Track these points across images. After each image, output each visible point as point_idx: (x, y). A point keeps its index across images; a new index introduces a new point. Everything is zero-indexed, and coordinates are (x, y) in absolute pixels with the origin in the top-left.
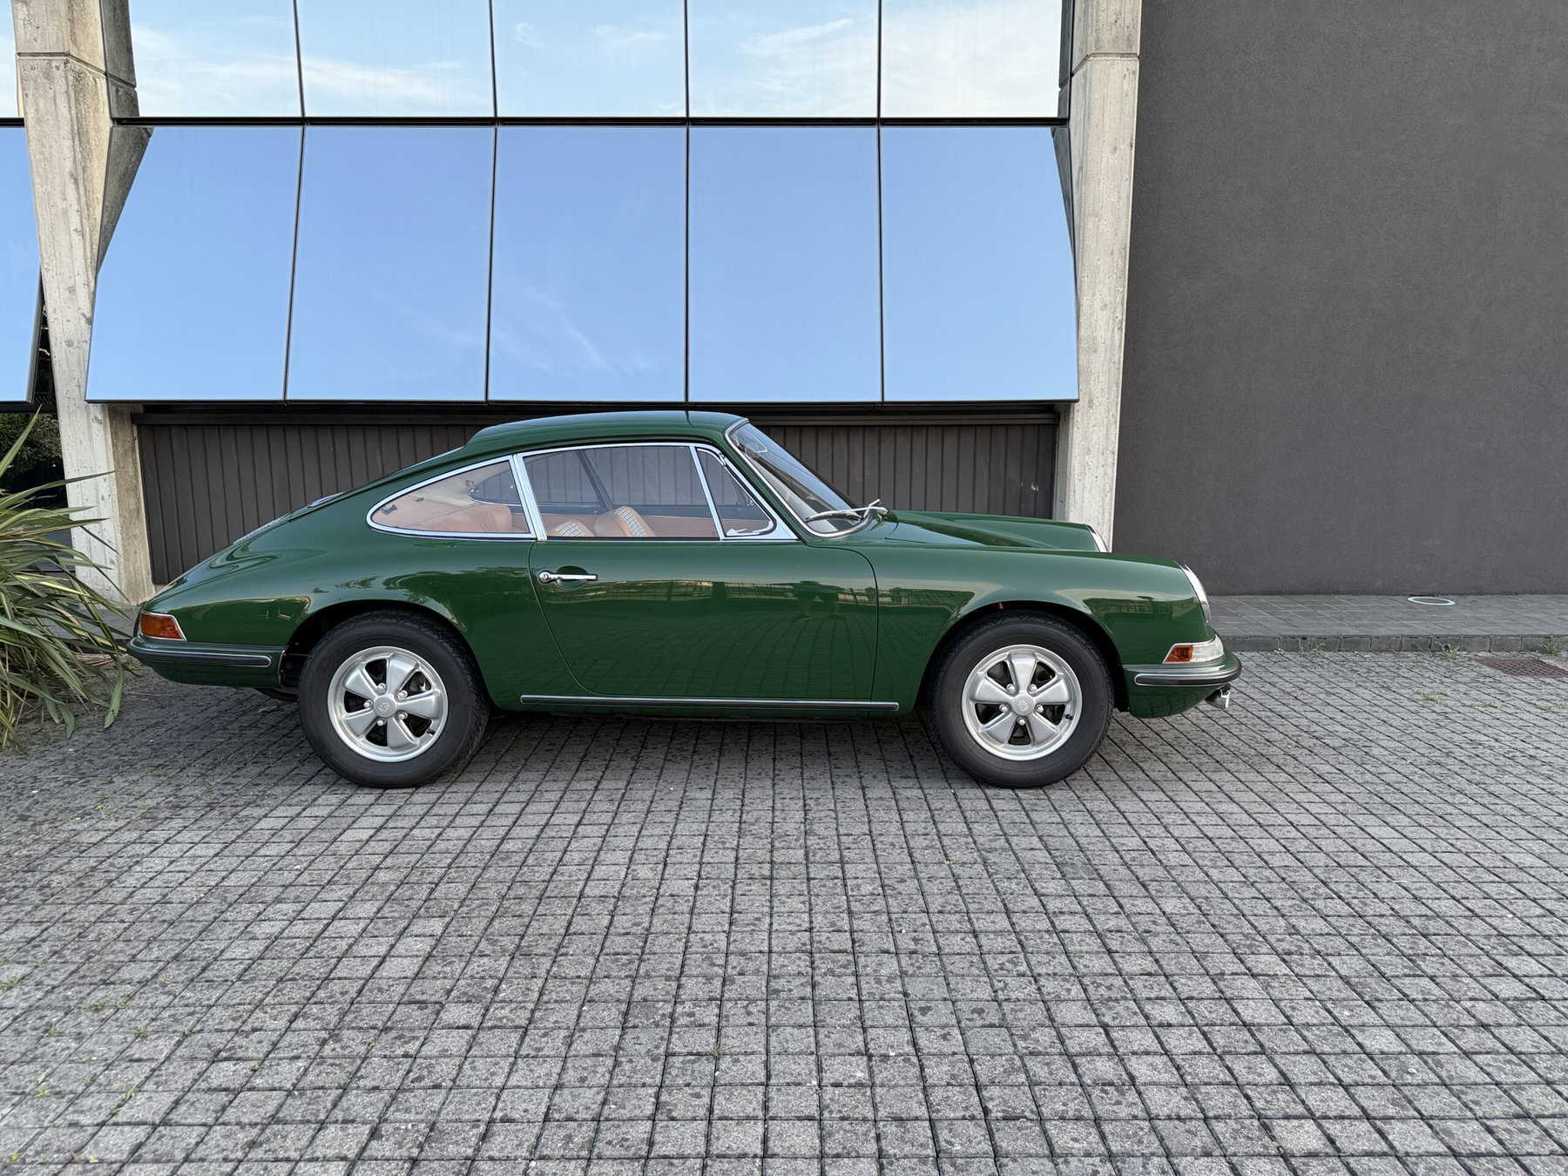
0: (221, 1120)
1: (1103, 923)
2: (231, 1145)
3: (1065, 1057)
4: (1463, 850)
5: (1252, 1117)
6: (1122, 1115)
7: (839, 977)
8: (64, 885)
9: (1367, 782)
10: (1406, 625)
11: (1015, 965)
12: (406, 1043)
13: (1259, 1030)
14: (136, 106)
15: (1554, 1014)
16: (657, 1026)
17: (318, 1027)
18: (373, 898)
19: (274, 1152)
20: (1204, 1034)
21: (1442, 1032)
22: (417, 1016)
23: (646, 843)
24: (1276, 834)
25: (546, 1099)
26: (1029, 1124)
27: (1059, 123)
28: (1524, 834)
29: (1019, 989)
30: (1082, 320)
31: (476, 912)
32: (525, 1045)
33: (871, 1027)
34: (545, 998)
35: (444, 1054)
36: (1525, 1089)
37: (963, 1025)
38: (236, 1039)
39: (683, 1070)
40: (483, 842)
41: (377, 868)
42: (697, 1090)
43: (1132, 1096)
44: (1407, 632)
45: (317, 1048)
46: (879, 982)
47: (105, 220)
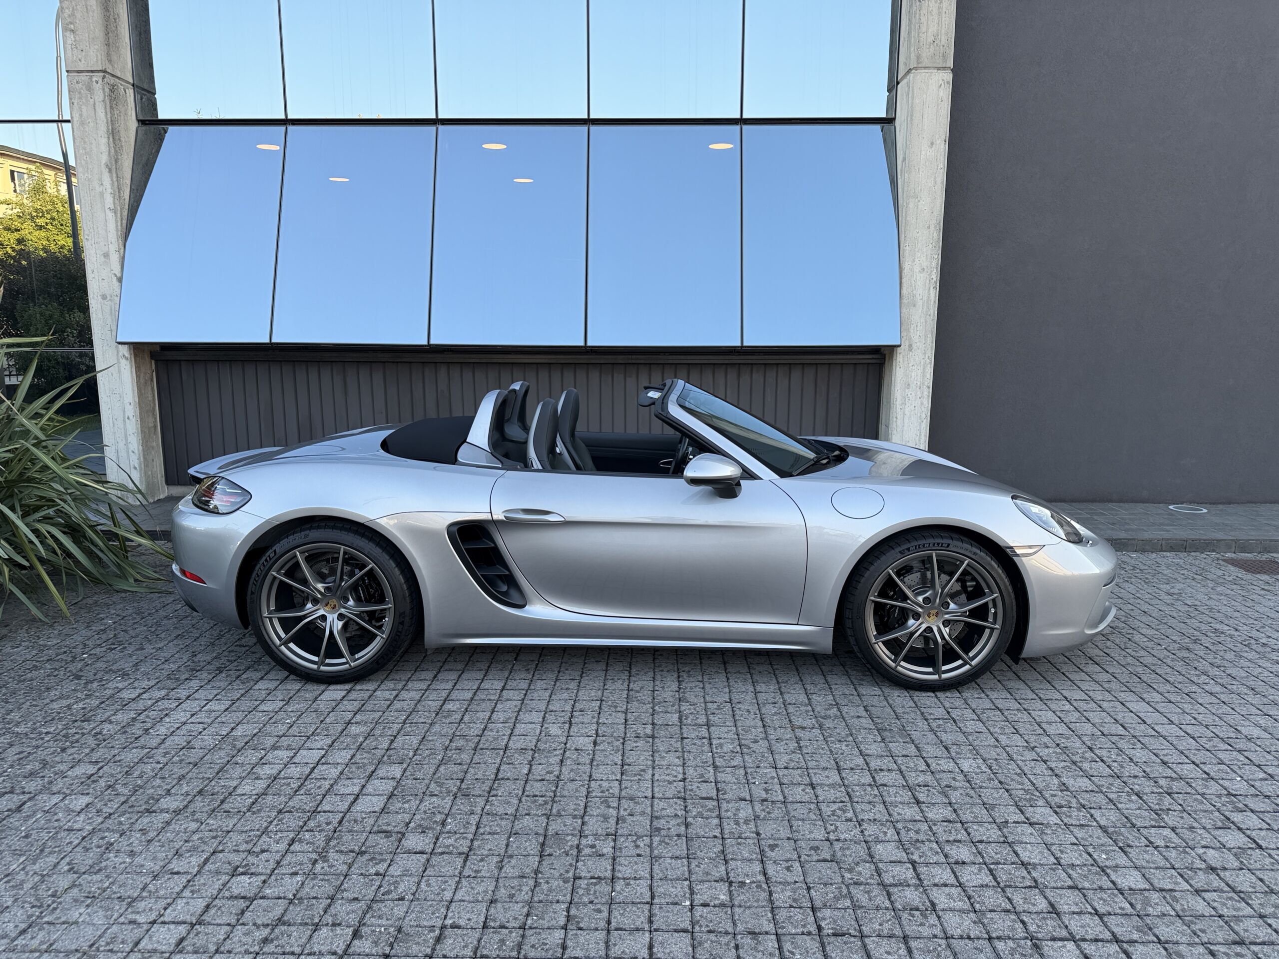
0: (241, 921)
1: (914, 778)
2: (250, 940)
3: (881, 887)
4: (1204, 723)
5: (1026, 938)
6: (925, 934)
7: (707, 818)
8: (112, 732)
9: (1128, 664)
10: (1167, 531)
11: (844, 812)
12: (377, 864)
13: (1034, 869)
14: (156, 109)
15: (1268, 860)
16: (567, 855)
17: (310, 850)
18: (347, 747)
19: (283, 947)
20: (991, 871)
21: (1178, 873)
22: (383, 844)
23: (555, 706)
24: (1053, 706)
25: (484, 911)
26: (853, 939)
27: (887, 121)
28: (1254, 710)
29: (847, 832)
30: (904, 280)
31: (427, 760)
32: (467, 868)
33: (732, 859)
34: (481, 830)
35: (406, 873)
36: (1242, 921)
37: (802, 859)
38: (249, 858)
39: (588, 890)
40: (430, 703)
41: (349, 723)
42: (599, 906)
43: (933, 919)
44: (1166, 535)
45: (310, 866)
46: (737, 823)
47: (132, 200)
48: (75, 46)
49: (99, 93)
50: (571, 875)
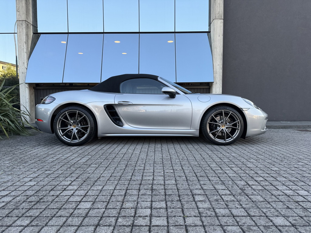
0: (47, 177)
1: (220, 156)
2: (49, 180)
3: (212, 170)
5: (250, 177)
6: (224, 176)
7: (168, 161)
8: (17, 153)
9: (272, 142)
11: (202, 160)
12: (83, 169)
13: (251, 168)
14: (37, 31)
16: (133, 167)
17: (66, 167)
18: (77, 154)
19: (58, 180)
21: (287, 168)
22: (86, 166)
23: (130, 148)
24: (254, 147)
25: (111, 174)
26: (205, 177)
27: (209, 32)
33: (174, 167)
34: (111, 164)
39: (138, 171)
42: (140, 173)
43: (226, 174)
44: (280, 125)
46: (176, 162)
47: (31, 51)
48: (19, 15)
49: (24, 26)
50: (133, 169)
